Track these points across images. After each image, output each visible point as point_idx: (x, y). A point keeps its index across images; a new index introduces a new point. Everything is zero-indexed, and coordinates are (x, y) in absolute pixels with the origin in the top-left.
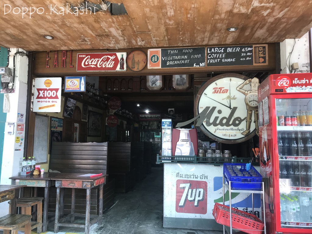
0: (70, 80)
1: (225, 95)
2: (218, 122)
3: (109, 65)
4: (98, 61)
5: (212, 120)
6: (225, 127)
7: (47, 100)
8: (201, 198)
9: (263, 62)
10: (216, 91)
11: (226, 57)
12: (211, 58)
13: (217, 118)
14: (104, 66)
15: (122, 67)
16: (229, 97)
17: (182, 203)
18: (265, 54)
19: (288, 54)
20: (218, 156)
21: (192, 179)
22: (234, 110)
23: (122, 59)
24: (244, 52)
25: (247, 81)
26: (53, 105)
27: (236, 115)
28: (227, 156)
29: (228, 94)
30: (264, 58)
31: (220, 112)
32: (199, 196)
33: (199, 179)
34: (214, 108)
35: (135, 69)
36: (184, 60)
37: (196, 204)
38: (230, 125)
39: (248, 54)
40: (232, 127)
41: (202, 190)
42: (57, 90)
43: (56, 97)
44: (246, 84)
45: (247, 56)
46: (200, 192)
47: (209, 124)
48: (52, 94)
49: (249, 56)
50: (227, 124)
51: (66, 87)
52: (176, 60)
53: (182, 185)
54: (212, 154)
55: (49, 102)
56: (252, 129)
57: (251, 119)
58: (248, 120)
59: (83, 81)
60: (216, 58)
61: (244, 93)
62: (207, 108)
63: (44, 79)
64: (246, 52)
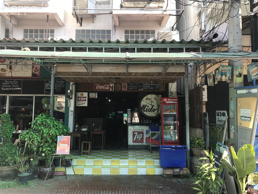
0: (91, 94)
1: (150, 101)
2: (147, 110)
3: (107, 88)
4: (103, 87)
5: (145, 110)
6: (150, 112)
7: (82, 101)
8: (141, 138)
9: (163, 89)
10: (147, 99)
11: (150, 87)
12: (145, 87)
13: (147, 109)
14: (105, 89)
15: (112, 89)
16: (151, 102)
17: (135, 140)
18: (164, 86)
19: (170, 88)
20: (147, 122)
21: (138, 131)
22: (153, 106)
23: (112, 86)
24: (156, 85)
25: (157, 96)
26: (85, 103)
27: (154, 108)
28: (150, 122)
29: (151, 100)
30: (163, 88)
31: (148, 107)
32: (141, 137)
33: (141, 131)
34: (146, 105)
35: (117, 90)
36: (135, 87)
37: (140, 140)
38: (152, 111)
39: (158, 86)
40: (152, 112)
41: (142, 135)
42: (86, 97)
43: (86, 100)
44: (157, 97)
45: (157, 87)
46: (141, 135)
47: (144, 111)
48: (83, 99)
49: (158, 87)
50: (151, 111)
51: (90, 96)
52: (133, 87)
53: (135, 133)
54: (145, 122)
55: (83, 102)
56: (159, 113)
57: (159, 109)
58: (158, 109)
59: (96, 94)
60: (147, 87)
61: (156, 100)
62: (144, 105)
63: (80, 93)
64: (157, 86)
